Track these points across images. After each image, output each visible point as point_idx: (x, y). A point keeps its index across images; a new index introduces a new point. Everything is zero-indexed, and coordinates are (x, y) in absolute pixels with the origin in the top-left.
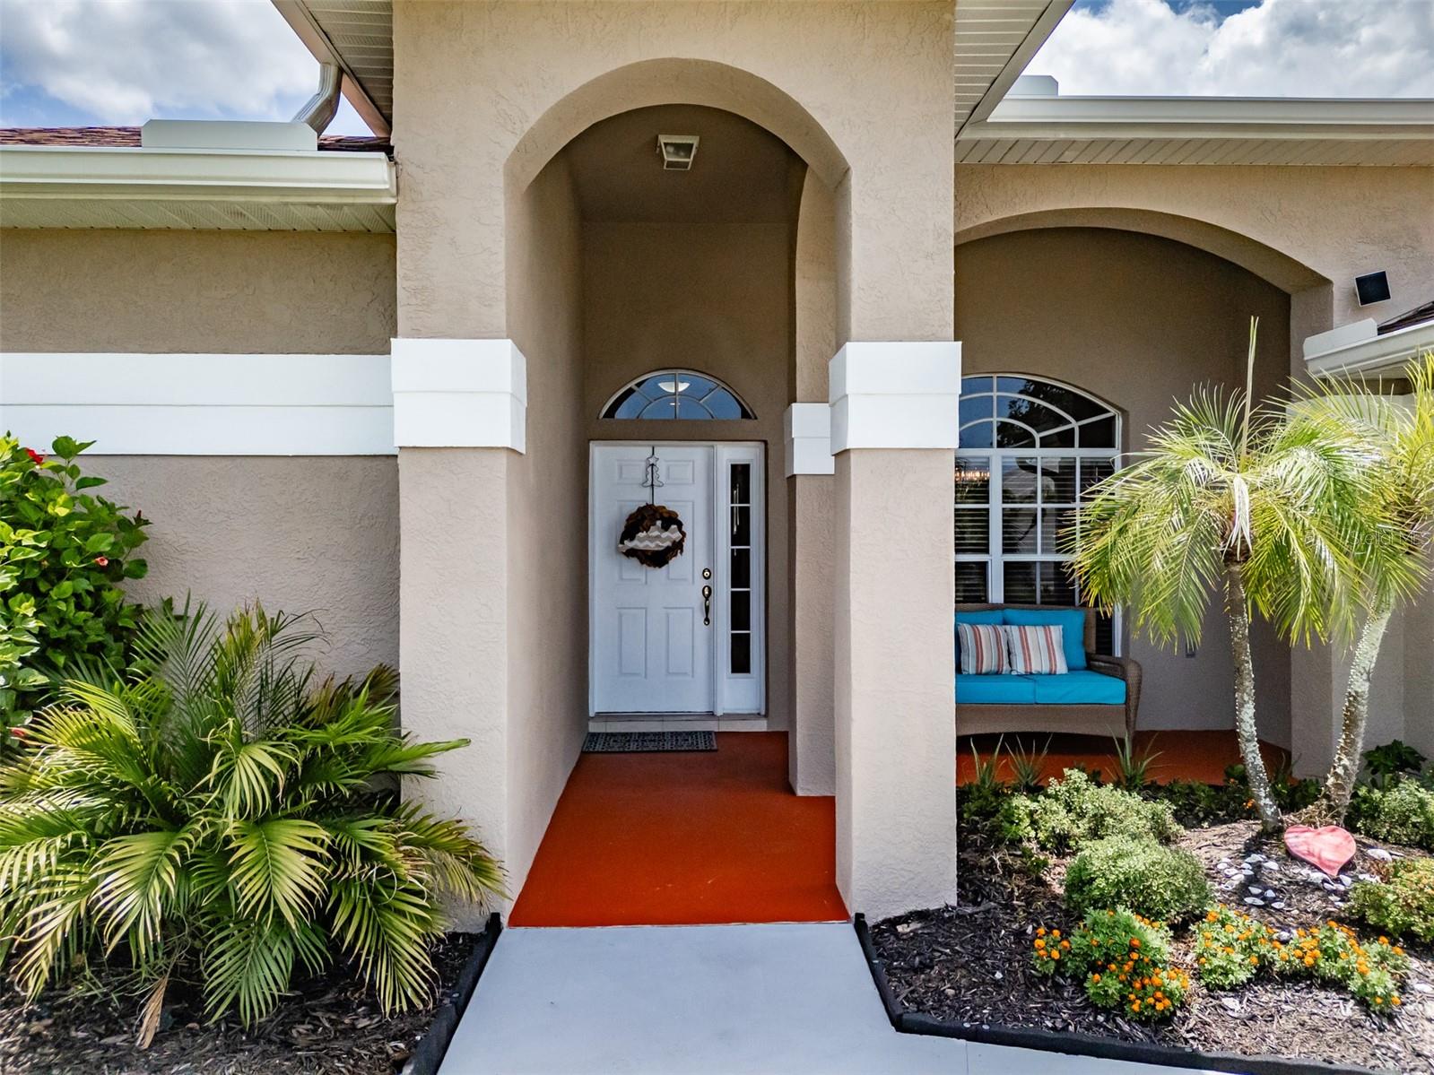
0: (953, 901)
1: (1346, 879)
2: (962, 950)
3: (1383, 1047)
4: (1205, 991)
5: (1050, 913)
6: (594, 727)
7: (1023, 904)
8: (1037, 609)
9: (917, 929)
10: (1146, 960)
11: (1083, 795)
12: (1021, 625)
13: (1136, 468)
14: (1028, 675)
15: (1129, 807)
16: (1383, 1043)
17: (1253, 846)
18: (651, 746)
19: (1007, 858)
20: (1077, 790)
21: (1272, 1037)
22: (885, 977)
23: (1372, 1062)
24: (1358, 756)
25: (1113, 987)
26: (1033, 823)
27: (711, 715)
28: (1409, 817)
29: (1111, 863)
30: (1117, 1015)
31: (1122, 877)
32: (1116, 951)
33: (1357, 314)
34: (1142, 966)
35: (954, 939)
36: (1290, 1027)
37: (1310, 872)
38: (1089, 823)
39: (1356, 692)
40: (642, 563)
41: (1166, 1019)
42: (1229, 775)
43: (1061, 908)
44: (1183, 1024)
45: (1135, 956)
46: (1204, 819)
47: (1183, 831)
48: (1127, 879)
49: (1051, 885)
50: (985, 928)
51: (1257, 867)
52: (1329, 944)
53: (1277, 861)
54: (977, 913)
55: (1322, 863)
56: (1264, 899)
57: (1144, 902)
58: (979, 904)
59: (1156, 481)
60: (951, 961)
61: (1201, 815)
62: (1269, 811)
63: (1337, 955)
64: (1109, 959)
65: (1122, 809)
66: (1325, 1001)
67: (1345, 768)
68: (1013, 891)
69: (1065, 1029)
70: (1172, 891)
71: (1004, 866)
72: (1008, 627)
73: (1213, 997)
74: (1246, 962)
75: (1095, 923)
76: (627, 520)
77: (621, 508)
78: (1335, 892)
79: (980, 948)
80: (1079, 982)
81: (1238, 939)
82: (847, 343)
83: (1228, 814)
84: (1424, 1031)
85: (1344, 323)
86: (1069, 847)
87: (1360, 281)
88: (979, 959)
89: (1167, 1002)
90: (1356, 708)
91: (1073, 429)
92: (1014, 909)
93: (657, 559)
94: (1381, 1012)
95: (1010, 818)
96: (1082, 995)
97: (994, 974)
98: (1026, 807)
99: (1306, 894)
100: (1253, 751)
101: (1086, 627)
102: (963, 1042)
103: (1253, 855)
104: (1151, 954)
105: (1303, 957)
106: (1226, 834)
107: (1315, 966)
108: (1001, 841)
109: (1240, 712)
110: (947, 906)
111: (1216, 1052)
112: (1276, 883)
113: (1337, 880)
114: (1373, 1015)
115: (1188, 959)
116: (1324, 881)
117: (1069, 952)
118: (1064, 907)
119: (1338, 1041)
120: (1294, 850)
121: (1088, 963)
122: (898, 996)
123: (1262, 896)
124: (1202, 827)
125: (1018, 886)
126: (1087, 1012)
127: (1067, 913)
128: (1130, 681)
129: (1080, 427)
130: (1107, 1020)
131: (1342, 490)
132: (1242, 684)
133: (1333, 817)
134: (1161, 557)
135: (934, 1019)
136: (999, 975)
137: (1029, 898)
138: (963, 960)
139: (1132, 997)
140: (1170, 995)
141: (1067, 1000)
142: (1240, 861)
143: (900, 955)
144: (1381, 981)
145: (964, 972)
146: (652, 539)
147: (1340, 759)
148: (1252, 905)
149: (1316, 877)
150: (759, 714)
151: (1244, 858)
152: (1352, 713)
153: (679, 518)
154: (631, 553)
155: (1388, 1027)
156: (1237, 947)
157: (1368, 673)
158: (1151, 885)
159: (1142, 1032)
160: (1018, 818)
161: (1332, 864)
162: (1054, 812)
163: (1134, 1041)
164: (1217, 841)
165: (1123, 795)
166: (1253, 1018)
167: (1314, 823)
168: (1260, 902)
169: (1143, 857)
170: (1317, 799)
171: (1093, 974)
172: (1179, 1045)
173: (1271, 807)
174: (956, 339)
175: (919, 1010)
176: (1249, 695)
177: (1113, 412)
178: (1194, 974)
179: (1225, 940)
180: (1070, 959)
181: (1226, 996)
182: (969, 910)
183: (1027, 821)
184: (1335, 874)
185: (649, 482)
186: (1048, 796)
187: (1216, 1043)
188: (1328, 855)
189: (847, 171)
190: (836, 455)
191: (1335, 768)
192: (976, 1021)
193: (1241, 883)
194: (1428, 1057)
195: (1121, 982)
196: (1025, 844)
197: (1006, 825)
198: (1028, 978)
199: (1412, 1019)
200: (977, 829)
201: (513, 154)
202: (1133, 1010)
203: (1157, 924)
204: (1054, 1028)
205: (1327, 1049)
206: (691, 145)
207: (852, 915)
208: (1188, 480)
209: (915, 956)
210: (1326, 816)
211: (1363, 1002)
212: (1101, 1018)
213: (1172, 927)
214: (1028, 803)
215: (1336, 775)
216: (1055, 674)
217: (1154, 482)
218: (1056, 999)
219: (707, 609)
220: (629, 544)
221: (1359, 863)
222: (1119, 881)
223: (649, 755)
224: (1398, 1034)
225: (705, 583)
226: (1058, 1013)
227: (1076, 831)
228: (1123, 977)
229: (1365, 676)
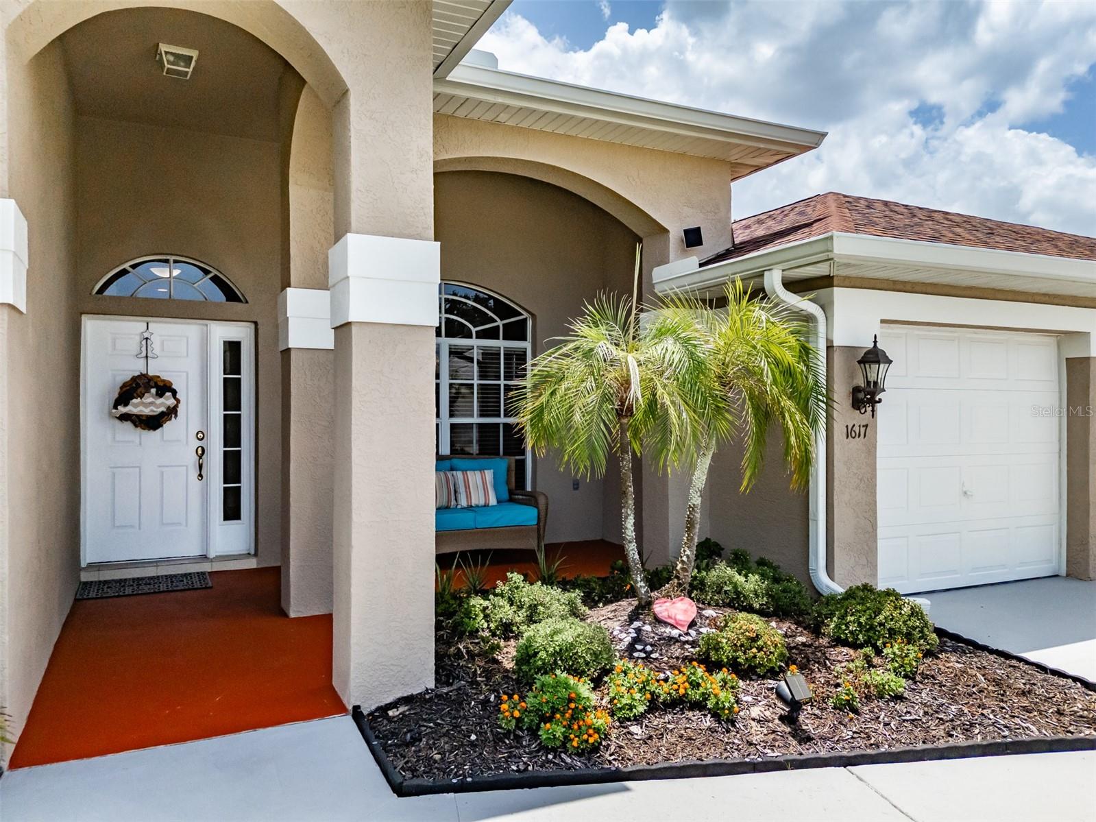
0: (431, 684)
1: (692, 632)
2: (443, 722)
3: (730, 743)
4: (618, 724)
5: (505, 683)
6: (85, 577)
7: (484, 679)
8: (474, 458)
9: (404, 712)
10: (580, 707)
11: (521, 591)
12: (464, 471)
13: (560, 348)
14: (470, 508)
15: (553, 598)
16: (730, 741)
17: (633, 617)
18: (146, 589)
19: (470, 645)
20: (517, 588)
21: (664, 749)
22: (382, 754)
23: (725, 755)
24: (695, 549)
25: (559, 731)
26: (486, 617)
27: (204, 557)
28: (723, 587)
29: (549, 639)
30: (561, 752)
31: (557, 649)
32: (559, 704)
33: (684, 254)
34: (576, 711)
35: (435, 714)
36: (673, 740)
37: (671, 630)
38: (526, 612)
39: (694, 505)
40: (136, 426)
41: (595, 749)
42: (613, 569)
43: (512, 678)
44: (607, 750)
45: (572, 705)
46: (599, 601)
47: (588, 612)
48: (561, 650)
49: (502, 662)
50: (459, 702)
51: (638, 630)
52: (693, 678)
53: (650, 624)
54: (451, 691)
55: (677, 623)
56: (646, 652)
57: (573, 664)
58: (451, 684)
59: (574, 358)
60: (435, 732)
61: (596, 598)
62: (643, 591)
63: (699, 685)
64: (554, 710)
65: (548, 599)
66: (693, 718)
67: (688, 556)
68: (476, 670)
69: (526, 769)
70: (591, 654)
71: (469, 652)
72: (454, 472)
73: (623, 727)
74: (643, 699)
75: (543, 685)
76: (121, 388)
77: (114, 376)
78: (687, 642)
79: (455, 718)
80: (534, 732)
81: (636, 682)
82: (348, 234)
83: (613, 596)
84: (751, 728)
85: (677, 259)
86: (512, 632)
87: (686, 232)
88: (456, 727)
89: (596, 736)
90: (694, 515)
91: (498, 326)
92: (478, 684)
93: (153, 423)
94: (727, 719)
95: (468, 614)
96: (536, 741)
97: (469, 737)
98: (481, 605)
99: (671, 645)
100: (633, 550)
101: (509, 470)
102: (452, 795)
103: (635, 623)
104: (583, 702)
105: (678, 690)
106: (615, 610)
107: (686, 695)
108: (463, 633)
109: (625, 522)
110: (427, 690)
111: (630, 768)
112: (651, 640)
113: (688, 634)
114: (723, 723)
115: (604, 702)
116: (680, 635)
117: (526, 710)
118: (514, 677)
119: (704, 744)
120: (660, 616)
121: (539, 716)
122: (395, 768)
123: (643, 650)
124: (599, 607)
125: (479, 666)
126: (540, 754)
127: (518, 681)
128: (541, 508)
129: (503, 325)
130: (555, 757)
131: (698, 366)
132: (627, 502)
133: (681, 591)
134: (580, 412)
135: (427, 781)
136: (473, 737)
137: (488, 674)
138: (445, 730)
139: (572, 736)
140: (597, 730)
141: (525, 747)
142: (627, 627)
143: (394, 734)
144: (726, 697)
145: (446, 739)
146: (146, 405)
147: (684, 551)
148: (638, 658)
149: (675, 633)
150: (249, 554)
151: (629, 625)
152: (692, 519)
153: (174, 387)
154: (124, 418)
155: (732, 729)
156: (636, 689)
157: (701, 492)
158: (577, 652)
159: (579, 761)
160: (475, 614)
161: (682, 623)
162: (500, 607)
163: (575, 769)
164: (610, 615)
165: (547, 589)
166: (650, 738)
167: (670, 596)
168: (643, 655)
169: (570, 632)
170: (671, 579)
171: (545, 724)
172: (606, 766)
173: (644, 587)
174: (435, 240)
175: (414, 776)
176: (630, 509)
177: (526, 315)
178: (609, 713)
179: (629, 685)
180: (526, 716)
181: (632, 725)
182: (445, 690)
183: (482, 615)
184: (685, 629)
185: (144, 354)
186: (496, 595)
187: (629, 760)
188: (680, 617)
189: (345, 92)
190: (335, 328)
191: (681, 557)
192: (460, 776)
193: (629, 643)
194: (756, 745)
195: (564, 727)
196: (481, 633)
197: (466, 620)
198: (496, 735)
199: (744, 721)
200: (443, 626)
201: (15, 21)
202: (573, 746)
203: (582, 680)
204: (518, 771)
205: (698, 751)
206: (192, 57)
207: (350, 708)
208: (598, 356)
209: (405, 734)
210: (677, 590)
211: (716, 716)
212: (550, 757)
213: (592, 680)
214: (482, 602)
215: (683, 562)
216: (488, 506)
217: (572, 358)
218: (517, 748)
219: (201, 467)
220: (122, 409)
221: (699, 621)
222: (555, 651)
223: (144, 597)
224: (738, 732)
225: (199, 443)
226: (520, 758)
227: (518, 619)
228: (565, 723)
229: (699, 494)
